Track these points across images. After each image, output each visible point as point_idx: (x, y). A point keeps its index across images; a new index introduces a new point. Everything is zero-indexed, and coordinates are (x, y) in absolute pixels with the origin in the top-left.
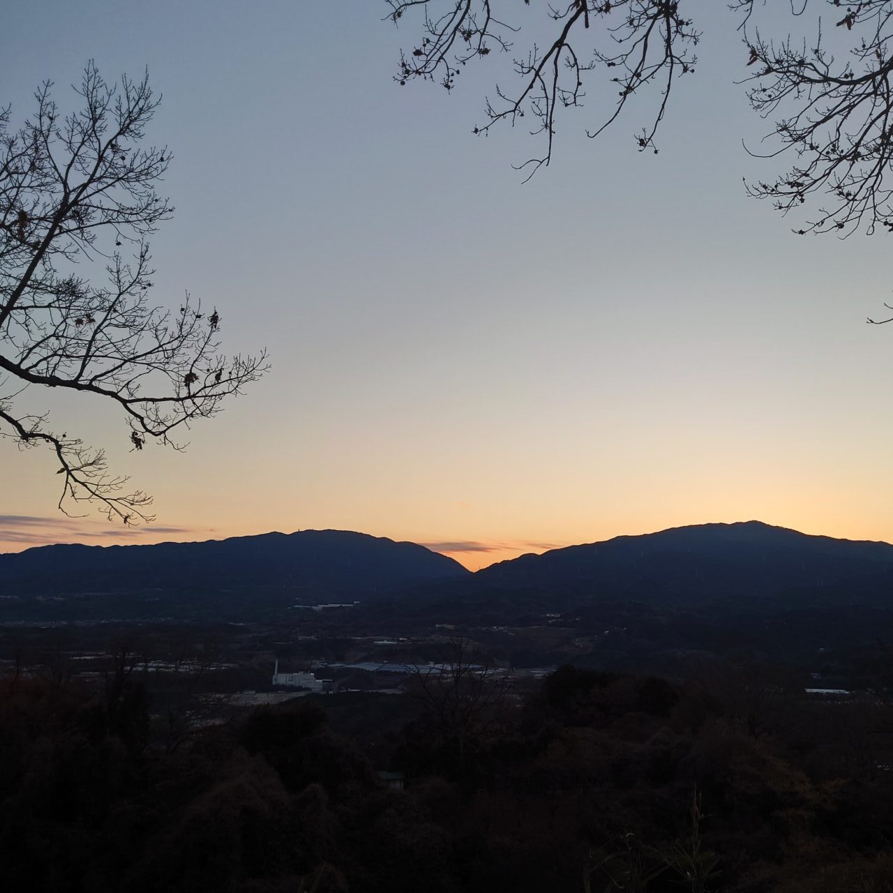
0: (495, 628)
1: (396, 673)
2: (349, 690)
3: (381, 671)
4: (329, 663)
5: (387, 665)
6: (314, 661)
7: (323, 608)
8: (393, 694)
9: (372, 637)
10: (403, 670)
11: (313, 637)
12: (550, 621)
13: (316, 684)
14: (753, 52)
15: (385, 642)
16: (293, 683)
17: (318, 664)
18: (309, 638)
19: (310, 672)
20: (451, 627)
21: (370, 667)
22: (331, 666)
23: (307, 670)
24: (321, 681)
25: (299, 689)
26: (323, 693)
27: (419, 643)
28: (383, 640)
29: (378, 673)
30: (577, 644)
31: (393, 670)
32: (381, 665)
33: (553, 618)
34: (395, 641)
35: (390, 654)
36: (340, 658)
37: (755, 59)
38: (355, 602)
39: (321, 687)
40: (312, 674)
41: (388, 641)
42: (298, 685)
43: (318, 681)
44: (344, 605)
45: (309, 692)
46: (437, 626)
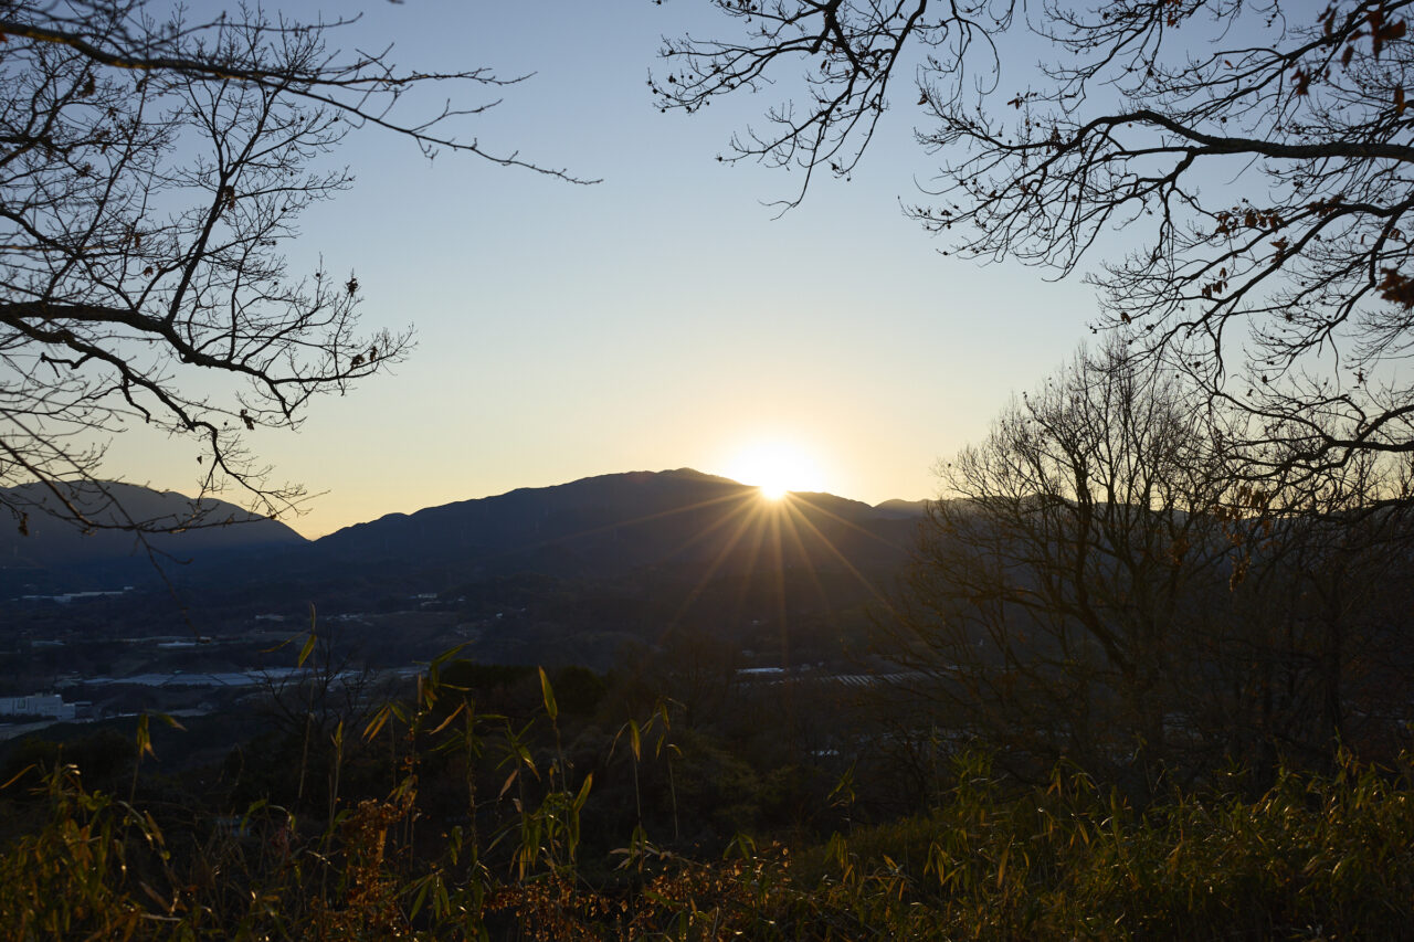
0: (344, 616)
1: (196, 687)
2: (120, 715)
3: (171, 685)
4: (86, 678)
5: (182, 677)
6: (59, 677)
7: (74, 599)
8: (191, 717)
9: (154, 638)
10: (204, 682)
11: (57, 642)
12: (423, 604)
13: (66, 711)
14: (924, 96)
15: (177, 644)
16: (25, 711)
17: (68, 681)
18: (49, 642)
19: (56, 693)
20: (278, 618)
21: (154, 680)
22: (87, 682)
23: (48, 690)
24: (73, 705)
25: (37, 718)
26: (78, 722)
27: (232, 642)
28: (173, 642)
29: (167, 688)
30: (459, 632)
31: (189, 683)
32: (171, 676)
33: (427, 600)
34: (191, 642)
35: (184, 660)
36: (104, 670)
37: (925, 102)
38: (126, 588)
39: (74, 713)
40: (58, 696)
41: (181, 641)
42: (33, 713)
43: (68, 705)
44: (106, 593)
45: (54, 723)
46: (258, 617)
